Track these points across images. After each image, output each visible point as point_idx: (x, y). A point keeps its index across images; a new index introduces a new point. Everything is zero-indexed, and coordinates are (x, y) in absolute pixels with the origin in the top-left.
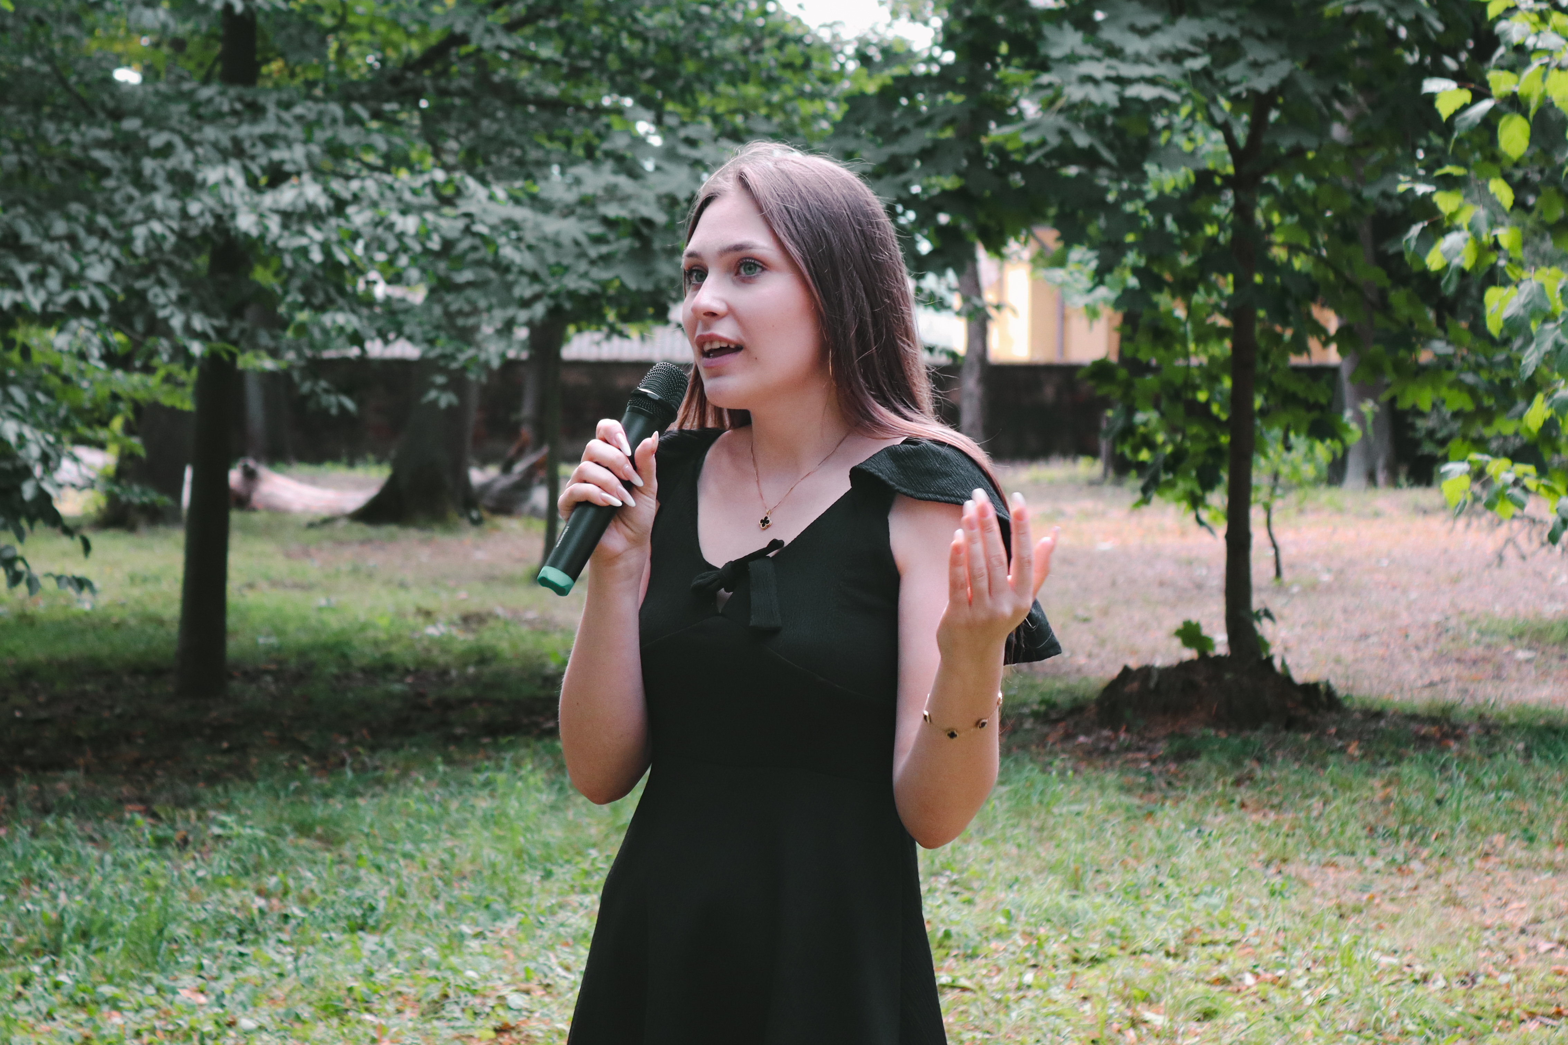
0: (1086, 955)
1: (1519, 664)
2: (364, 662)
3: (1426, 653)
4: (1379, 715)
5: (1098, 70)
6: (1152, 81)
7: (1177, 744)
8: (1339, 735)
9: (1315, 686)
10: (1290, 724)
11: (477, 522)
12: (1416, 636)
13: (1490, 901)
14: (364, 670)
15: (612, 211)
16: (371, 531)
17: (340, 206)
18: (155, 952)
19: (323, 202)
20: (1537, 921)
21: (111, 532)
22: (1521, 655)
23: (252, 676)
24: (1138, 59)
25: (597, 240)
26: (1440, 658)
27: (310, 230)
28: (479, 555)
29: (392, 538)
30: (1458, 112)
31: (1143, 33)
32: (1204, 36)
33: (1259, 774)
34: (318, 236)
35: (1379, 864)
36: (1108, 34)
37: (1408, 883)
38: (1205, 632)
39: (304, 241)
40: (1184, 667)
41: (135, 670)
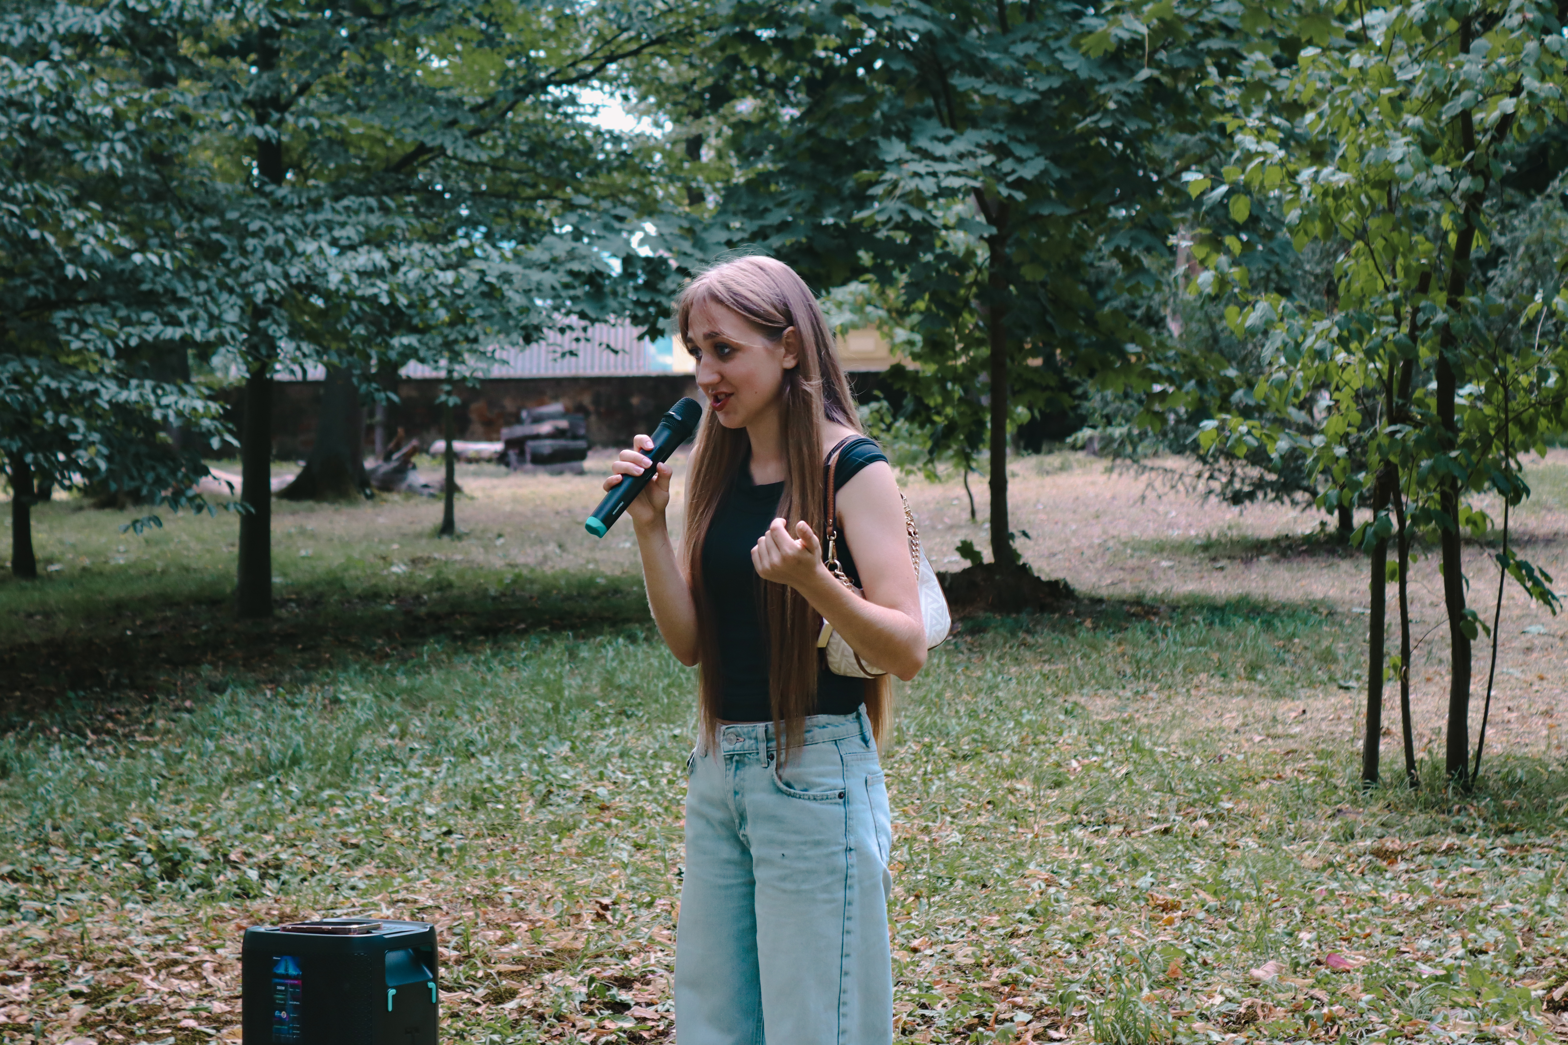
0: (960, 754)
1: (1165, 570)
2: (359, 591)
3: (1099, 564)
4: (1100, 601)
5: (921, 168)
6: (956, 174)
7: (970, 624)
8: (1077, 615)
9: (1057, 582)
10: (1043, 608)
11: (370, 497)
12: (1089, 553)
13: (1210, 713)
14: (359, 597)
15: (576, 266)
16: (295, 505)
17: (395, 266)
18: (347, 771)
19: (385, 264)
20: (1245, 724)
21: (108, 511)
22: (1165, 564)
23: (284, 603)
24: (942, 159)
25: (566, 286)
26: (1109, 567)
27: (379, 283)
28: (381, 520)
29: (312, 510)
30: (1203, 193)
31: (947, 140)
32: (984, 142)
33: (1030, 640)
34: (385, 287)
35: (1129, 694)
36: (923, 142)
37: (1152, 705)
38: (977, 548)
39: (375, 290)
40: (965, 572)
41: (197, 600)
